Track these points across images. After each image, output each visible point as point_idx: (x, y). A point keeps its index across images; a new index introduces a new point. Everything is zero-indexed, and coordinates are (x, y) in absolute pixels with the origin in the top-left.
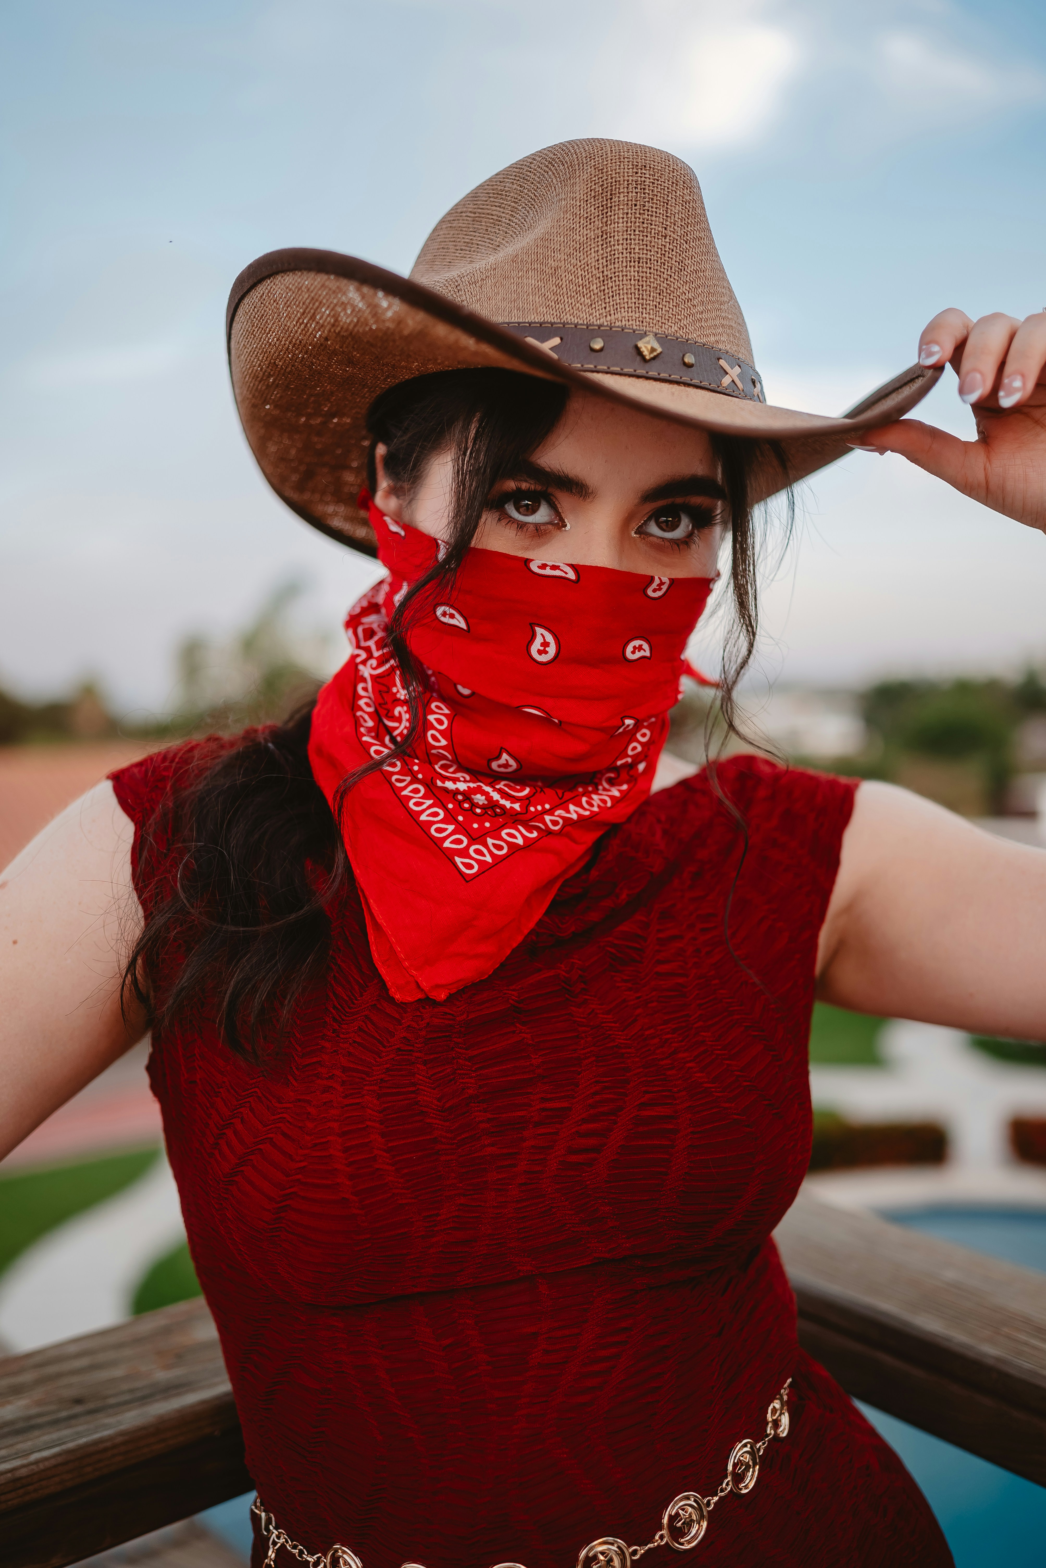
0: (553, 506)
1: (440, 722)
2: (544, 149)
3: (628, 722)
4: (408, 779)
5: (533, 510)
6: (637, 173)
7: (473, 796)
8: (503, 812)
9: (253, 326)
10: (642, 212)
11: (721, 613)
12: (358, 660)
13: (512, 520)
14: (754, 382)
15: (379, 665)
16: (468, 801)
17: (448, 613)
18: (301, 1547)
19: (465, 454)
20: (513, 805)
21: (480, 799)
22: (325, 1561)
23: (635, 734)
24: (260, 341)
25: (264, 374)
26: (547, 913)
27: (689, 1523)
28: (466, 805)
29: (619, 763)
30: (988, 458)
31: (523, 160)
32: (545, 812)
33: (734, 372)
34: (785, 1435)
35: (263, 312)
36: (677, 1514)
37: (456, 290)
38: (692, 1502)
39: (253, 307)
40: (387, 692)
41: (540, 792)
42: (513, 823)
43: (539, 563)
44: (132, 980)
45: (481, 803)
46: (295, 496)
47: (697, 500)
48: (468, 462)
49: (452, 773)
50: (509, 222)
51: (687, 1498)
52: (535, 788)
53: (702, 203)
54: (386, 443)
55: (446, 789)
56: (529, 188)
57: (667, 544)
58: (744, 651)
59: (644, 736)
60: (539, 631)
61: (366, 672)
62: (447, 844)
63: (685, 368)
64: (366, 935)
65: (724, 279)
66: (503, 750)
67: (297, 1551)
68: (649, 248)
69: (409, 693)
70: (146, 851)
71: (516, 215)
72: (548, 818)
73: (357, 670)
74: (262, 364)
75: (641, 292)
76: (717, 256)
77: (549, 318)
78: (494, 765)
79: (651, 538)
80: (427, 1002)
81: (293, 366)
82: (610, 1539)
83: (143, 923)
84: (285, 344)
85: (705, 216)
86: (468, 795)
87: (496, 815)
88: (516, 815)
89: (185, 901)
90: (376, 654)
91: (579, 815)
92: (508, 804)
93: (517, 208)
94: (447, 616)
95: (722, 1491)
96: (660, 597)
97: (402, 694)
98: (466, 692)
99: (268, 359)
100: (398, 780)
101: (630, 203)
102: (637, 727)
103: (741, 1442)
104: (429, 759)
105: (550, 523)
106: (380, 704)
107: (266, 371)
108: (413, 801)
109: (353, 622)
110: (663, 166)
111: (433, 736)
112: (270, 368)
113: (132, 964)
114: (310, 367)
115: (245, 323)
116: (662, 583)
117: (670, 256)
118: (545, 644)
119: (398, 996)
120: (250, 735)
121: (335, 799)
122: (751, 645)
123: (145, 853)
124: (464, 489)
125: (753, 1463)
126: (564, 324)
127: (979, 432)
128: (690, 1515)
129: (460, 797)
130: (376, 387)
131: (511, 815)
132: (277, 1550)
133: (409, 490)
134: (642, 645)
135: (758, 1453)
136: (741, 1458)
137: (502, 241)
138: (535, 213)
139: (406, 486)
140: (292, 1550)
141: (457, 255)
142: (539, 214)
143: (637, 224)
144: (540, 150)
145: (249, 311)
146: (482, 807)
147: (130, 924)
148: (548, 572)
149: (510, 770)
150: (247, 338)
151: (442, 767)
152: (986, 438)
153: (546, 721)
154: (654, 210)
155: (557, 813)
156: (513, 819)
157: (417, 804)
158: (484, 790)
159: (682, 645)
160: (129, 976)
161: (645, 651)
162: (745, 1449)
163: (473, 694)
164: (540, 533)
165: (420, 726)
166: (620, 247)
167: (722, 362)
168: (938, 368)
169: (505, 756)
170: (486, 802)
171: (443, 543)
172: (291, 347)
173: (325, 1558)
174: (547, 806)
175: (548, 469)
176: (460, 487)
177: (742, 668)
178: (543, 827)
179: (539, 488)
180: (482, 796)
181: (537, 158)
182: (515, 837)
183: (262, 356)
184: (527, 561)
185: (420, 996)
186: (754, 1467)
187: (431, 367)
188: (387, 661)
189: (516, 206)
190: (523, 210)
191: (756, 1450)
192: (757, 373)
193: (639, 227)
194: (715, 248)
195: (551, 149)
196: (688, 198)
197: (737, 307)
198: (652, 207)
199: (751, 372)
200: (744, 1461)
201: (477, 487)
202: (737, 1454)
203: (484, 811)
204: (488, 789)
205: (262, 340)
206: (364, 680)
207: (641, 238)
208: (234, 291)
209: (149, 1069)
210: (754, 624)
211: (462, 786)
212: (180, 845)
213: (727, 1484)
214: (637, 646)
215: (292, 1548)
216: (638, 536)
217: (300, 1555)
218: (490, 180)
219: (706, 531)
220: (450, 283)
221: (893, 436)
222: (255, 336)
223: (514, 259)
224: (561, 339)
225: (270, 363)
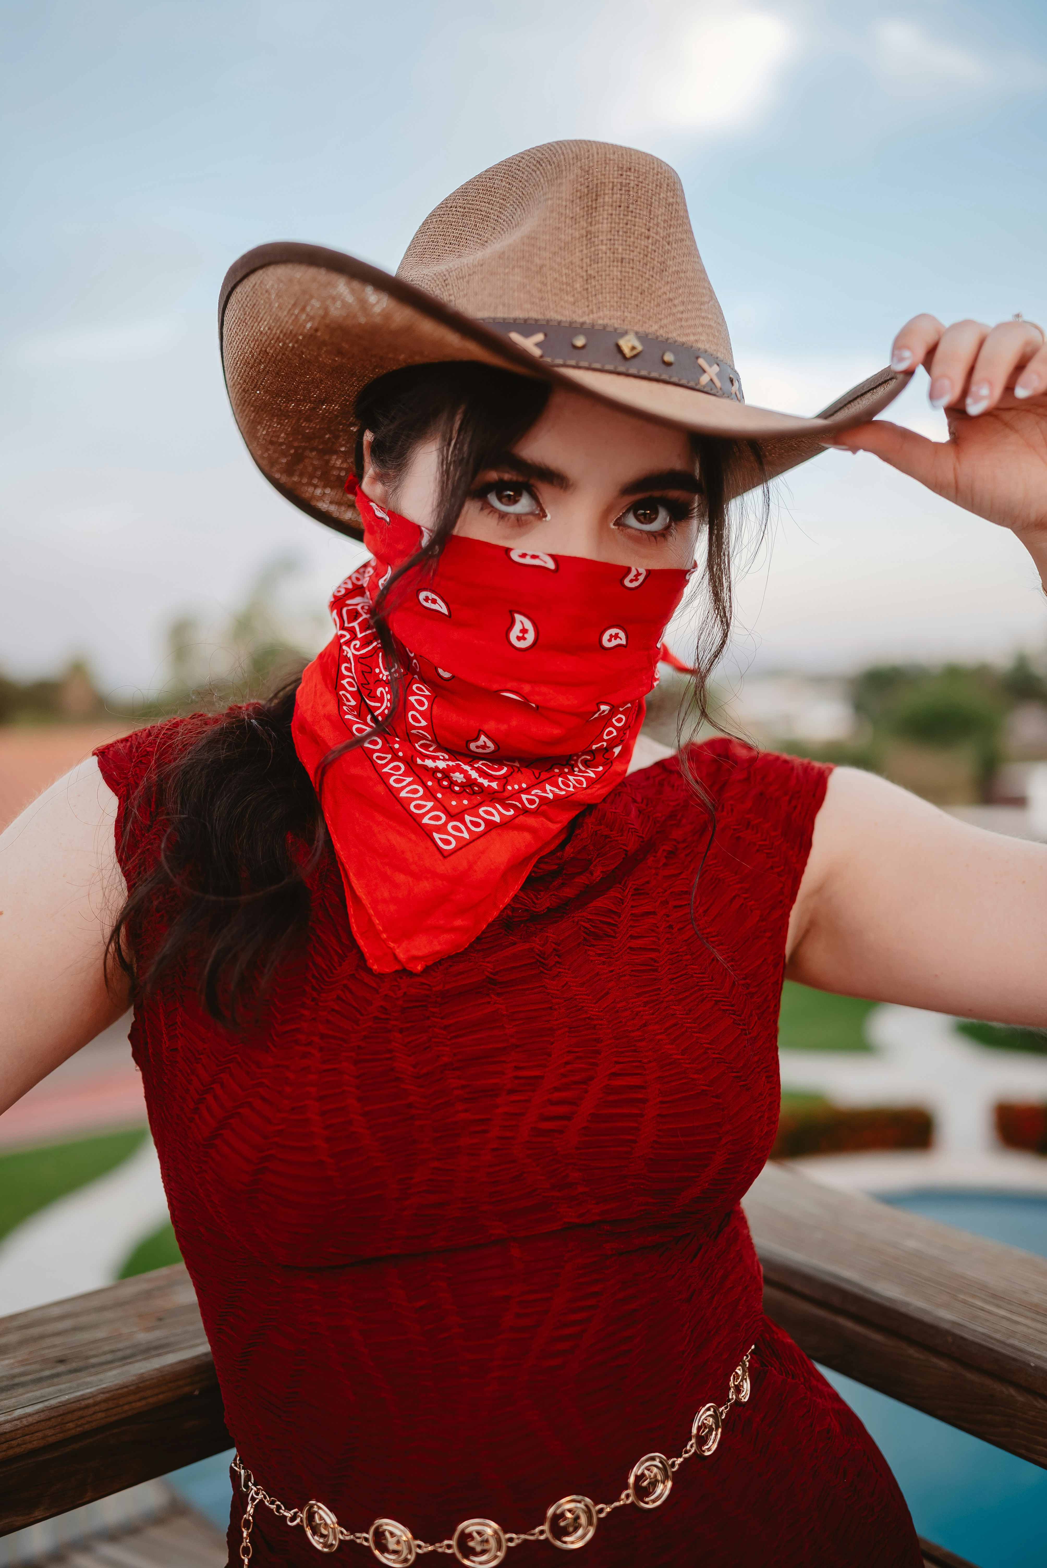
0: (534, 497)
1: (421, 703)
2: (533, 148)
3: (603, 707)
4: (389, 756)
5: (513, 501)
6: (622, 175)
7: (451, 774)
8: (481, 791)
9: (245, 314)
10: (626, 213)
11: (696, 603)
12: (342, 641)
13: (493, 510)
14: (732, 381)
15: (363, 646)
16: (447, 779)
17: (430, 598)
18: (278, 1503)
19: (449, 444)
20: (490, 784)
21: (458, 777)
22: (301, 1515)
23: (611, 719)
24: (252, 329)
25: (255, 361)
26: (523, 889)
27: (654, 1483)
28: (445, 783)
29: (594, 747)
30: (958, 458)
31: (512, 158)
32: (522, 791)
33: (712, 371)
34: (746, 1400)
35: (255, 301)
36: (643, 1475)
37: (444, 284)
38: (657, 1463)
39: (245, 296)
40: (371, 673)
41: (518, 772)
42: (491, 801)
43: (521, 552)
44: (116, 948)
45: (459, 781)
46: (284, 479)
47: (675, 494)
48: (452, 453)
49: (432, 752)
50: (497, 219)
51: (653, 1459)
52: (512, 767)
53: (685, 205)
54: (372, 430)
55: (425, 767)
56: (517, 186)
57: (645, 536)
58: (718, 641)
59: (619, 721)
60: (518, 617)
61: (349, 652)
62: (426, 820)
63: (663, 367)
64: (345, 907)
65: (705, 279)
66: (481, 732)
67: (275, 1506)
68: (632, 248)
69: (391, 674)
70: (130, 822)
71: (504, 212)
72: (524, 797)
73: (342, 651)
74: (253, 351)
75: (623, 291)
76: (699, 257)
77: (534, 315)
78: (473, 746)
79: (629, 530)
80: (404, 972)
81: (283, 354)
82: (579, 1498)
83: (126, 893)
84: (276, 333)
85: (687, 218)
86: (446, 773)
87: (474, 793)
88: (494, 793)
89: (168, 871)
90: (360, 636)
91: (555, 795)
92: (486, 783)
93: (505, 205)
94: (430, 601)
95: (686, 1452)
96: (636, 588)
97: (385, 675)
98: (446, 675)
99: (260, 347)
100: (379, 758)
101: (614, 204)
102: (613, 712)
103: (704, 1406)
104: (409, 738)
105: (532, 514)
106: (362, 684)
107: (257, 358)
108: (394, 777)
109: (338, 603)
110: (648, 168)
111: (413, 716)
112: (261, 355)
113: (116, 931)
114: (301, 357)
115: (237, 311)
116: (639, 574)
117: (653, 256)
118: (524, 631)
119: (375, 967)
120: (234, 711)
121: (316, 772)
122: (725, 635)
123: (129, 826)
124: (448, 479)
125: (716, 1426)
126: (548, 321)
127: (951, 433)
128: (655, 1476)
129: (439, 775)
130: (365, 376)
131: (489, 794)
132: (255, 1505)
133: (395, 477)
134: (618, 634)
135: (721, 1417)
136: (705, 1422)
137: (490, 237)
138: (523, 211)
139: (391, 473)
140: (270, 1506)
141: (446, 248)
142: (526, 212)
143: (621, 225)
144: (528, 148)
145: (242, 300)
146: (461, 785)
147: (115, 893)
148: (528, 561)
149: (487, 751)
150: (239, 326)
151: (421, 746)
152: (956, 440)
153: (523, 706)
154: (638, 211)
155: (533, 793)
156: (491, 797)
157: (398, 781)
158: (463, 768)
159: (657, 633)
160: (113, 944)
161: (621, 639)
162: (709, 1413)
163: (453, 677)
164: (520, 522)
165: (401, 707)
166: (604, 247)
167: (701, 361)
168: (909, 373)
169: (483, 738)
170: (464, 781)
171: (427, 531)
172: (281, 336)
173: (302, 1513)
174: (524, 786)
175: (530, 461)
176: (444, 476)
177: (716, 656)
178: (520, 806)
179: (521, 479)
180: (460, 774)
181: (526, 157)
182: (493, 815)
183: (253, 343)
184: (508, 550)
185: (397, 967)
186: (717, 1430)
187: (418, 359)
188: (371, 643)
189: (504, 203)
190: (511, 207)
191: (719, 1414)
192: (736, 372)
193: (623, 228)
194: (696, 249)
195: (539, 149)
196: (671, 200)
197: (717, 307)
198: (636, 209)
199: (729, 370)
200: (708, 1425)
201: (460, 478)
202: (701, 1417)
203: (462, 789)
204: (466, 767)
205: (254, 328)
206: (348, 660)
207: (625, 238)
208: (227, 279)
209: (131, 1037)
210: (728, 614)
211: (441, 765)
212: (164, 817)
213: (692, 1446)
214: (614, 634)
215: (270, 1504)
216: (616, 527)
217: (278, 1511)
218: (480, 176)
219: (683, 524)
220: (439, 277)
221: (866, 436)
222: (246, 324)
223: (501, 256)
224: (546, 335)
225: (261, 350)
